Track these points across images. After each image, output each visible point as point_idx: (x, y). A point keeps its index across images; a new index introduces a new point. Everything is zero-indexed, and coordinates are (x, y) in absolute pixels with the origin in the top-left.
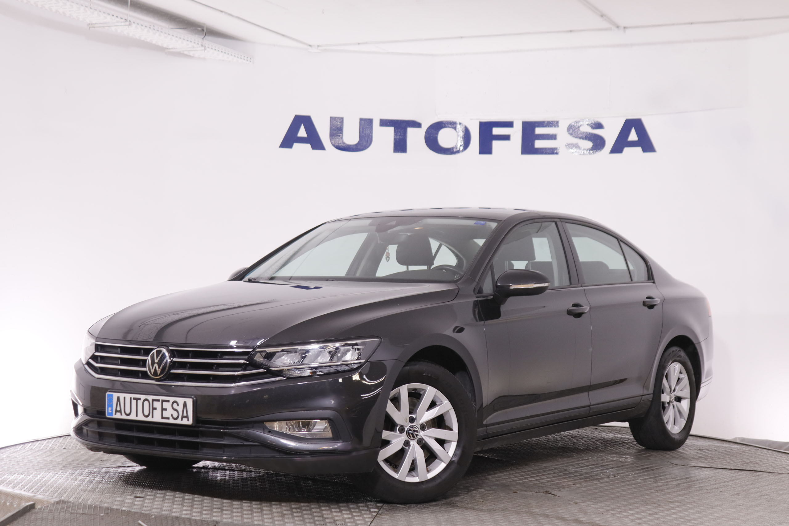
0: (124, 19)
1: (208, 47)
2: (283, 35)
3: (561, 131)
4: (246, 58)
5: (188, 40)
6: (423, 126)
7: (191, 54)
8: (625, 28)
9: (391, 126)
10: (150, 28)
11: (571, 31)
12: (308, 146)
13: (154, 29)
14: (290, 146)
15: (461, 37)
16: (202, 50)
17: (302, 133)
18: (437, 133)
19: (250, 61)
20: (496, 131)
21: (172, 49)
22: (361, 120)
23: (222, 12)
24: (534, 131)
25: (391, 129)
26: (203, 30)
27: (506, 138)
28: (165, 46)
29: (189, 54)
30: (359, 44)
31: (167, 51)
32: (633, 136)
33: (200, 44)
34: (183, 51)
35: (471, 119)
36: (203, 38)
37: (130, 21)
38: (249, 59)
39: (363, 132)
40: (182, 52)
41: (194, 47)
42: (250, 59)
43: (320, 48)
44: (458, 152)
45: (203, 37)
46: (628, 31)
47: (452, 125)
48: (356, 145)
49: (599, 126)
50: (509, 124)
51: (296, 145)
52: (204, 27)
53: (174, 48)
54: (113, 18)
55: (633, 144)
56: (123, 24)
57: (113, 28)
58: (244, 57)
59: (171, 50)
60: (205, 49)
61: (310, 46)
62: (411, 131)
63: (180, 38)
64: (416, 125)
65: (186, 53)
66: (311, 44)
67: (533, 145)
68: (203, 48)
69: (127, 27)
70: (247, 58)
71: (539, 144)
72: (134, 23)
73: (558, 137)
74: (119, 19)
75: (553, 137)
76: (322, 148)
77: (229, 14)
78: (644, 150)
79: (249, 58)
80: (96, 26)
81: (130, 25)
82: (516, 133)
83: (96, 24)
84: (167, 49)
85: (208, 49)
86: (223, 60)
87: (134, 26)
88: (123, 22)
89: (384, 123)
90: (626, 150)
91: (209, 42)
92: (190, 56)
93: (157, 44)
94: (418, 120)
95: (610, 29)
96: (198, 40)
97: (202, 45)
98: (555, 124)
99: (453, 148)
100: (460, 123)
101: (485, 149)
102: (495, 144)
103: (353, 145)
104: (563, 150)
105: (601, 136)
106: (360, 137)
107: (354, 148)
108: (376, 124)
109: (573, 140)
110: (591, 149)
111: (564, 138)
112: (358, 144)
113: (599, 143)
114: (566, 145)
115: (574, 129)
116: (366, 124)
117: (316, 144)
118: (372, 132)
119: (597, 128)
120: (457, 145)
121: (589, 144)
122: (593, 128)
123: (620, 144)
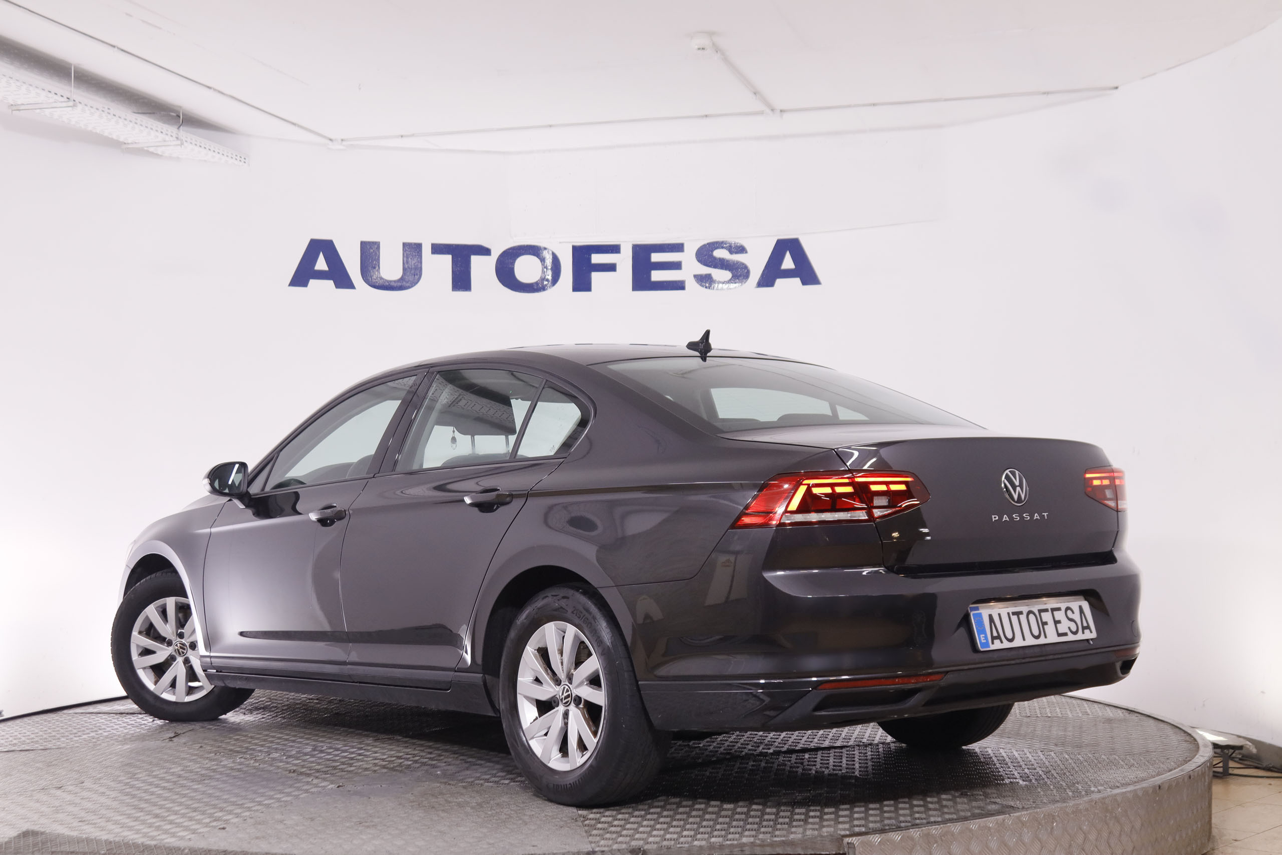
0: (65, 97)
1: (186, 141)
3: (688, 258)
4: (238, 158)
5: (157, 131)
6: (493, 252)
7: (159, 151)
8: (781, 111)
9: (448, 253)
10: (104, 110)
11: (706, 116)
12: (331, 283)
14: (304, 284)
15: (550, 126)
16: (178, 145)
17: (321, 264)
18: (513, 263)
19: (244, 162)
20: (596, 259)
21: (132, 143)
22: (404, 245)
23: (209, 88)
24: (649, 258)
25: (447, 259)
26: (178, 117)
27: (611, 268)
28: (121, 139)
29: (155, 152)
30: (402, 136)
31: (124, 146)
32: (788, 263)
33: (174, 135)
34: (148, 147)
35: (560, 243)
36: (179, 128)
37: (74, 101)
38: (243, 160)
39: (407, 262)
40: (146, 149)
41: (165, 141)
42: (245, 159)
43: (344, 143)
44: (543, 288)
45: (177, 127)
46: (785, 115)
47: (534, 250)
48: (399, 281)
49: (741, 250)
50: (614, 249)
51: (312, 282)
52: (180, 112)
53: (136, 143)
54: (50, 95)
55: (788, 274)
56: (64, 104)
57: (47, 112)
58: (236, 156)
59: (130, 146)
60: (182, 144)
61: (331, 140)
62: (475, 260)
63: (147, 127)
64: (484, 251)
65: (151, 149)
66: (332, 137)
67: (649, 276)
68: (179, 142)
69: (70, 108)
70: (241, 157)
71: (657, 276)
72: (80, 103)
73: (683, 265)
74: (58, 98)
75: (677, 266)
76: (350, 285)
77: (219, 92)
78: (804, 283)
79: (243, 158)
80: (22, 107)
81: (74, 106)
82: (624, 261)
83: (23, 104)
84: (125, 143)
85: (185, 144)
86: (205, 161)
87: (80, 107)
88: (64, 102)
89: (438, 249)
90: (779, 282)
91: (185, 133)
92: (157, 155)
93: (110, 137)
94: (486, 244)
95: (761, 113)
96: (171, 130)
97: (177, 138)
98: (678, 248)
99: (537, 283)
100: (545, 249)
101: (582, 284)
102: (595, 276)
103: (395, 281)
104: (691, 284)
105: (743, 264)
106: (404, 269)
107: (395, 285)
108: (426, 250)
109: (704, 270)
110: (730, 282)
111: (691, 267)
112: (402, 279)
113: (740, 273)
114: (695, 276)
115: (705, 255)
116: (412, 250)
117: (342, 280)
118: (421, 263)
119: (736, 253)
120: (543, 279)
121: (727, 275)
122: (731, 252)
123: (771, 275)
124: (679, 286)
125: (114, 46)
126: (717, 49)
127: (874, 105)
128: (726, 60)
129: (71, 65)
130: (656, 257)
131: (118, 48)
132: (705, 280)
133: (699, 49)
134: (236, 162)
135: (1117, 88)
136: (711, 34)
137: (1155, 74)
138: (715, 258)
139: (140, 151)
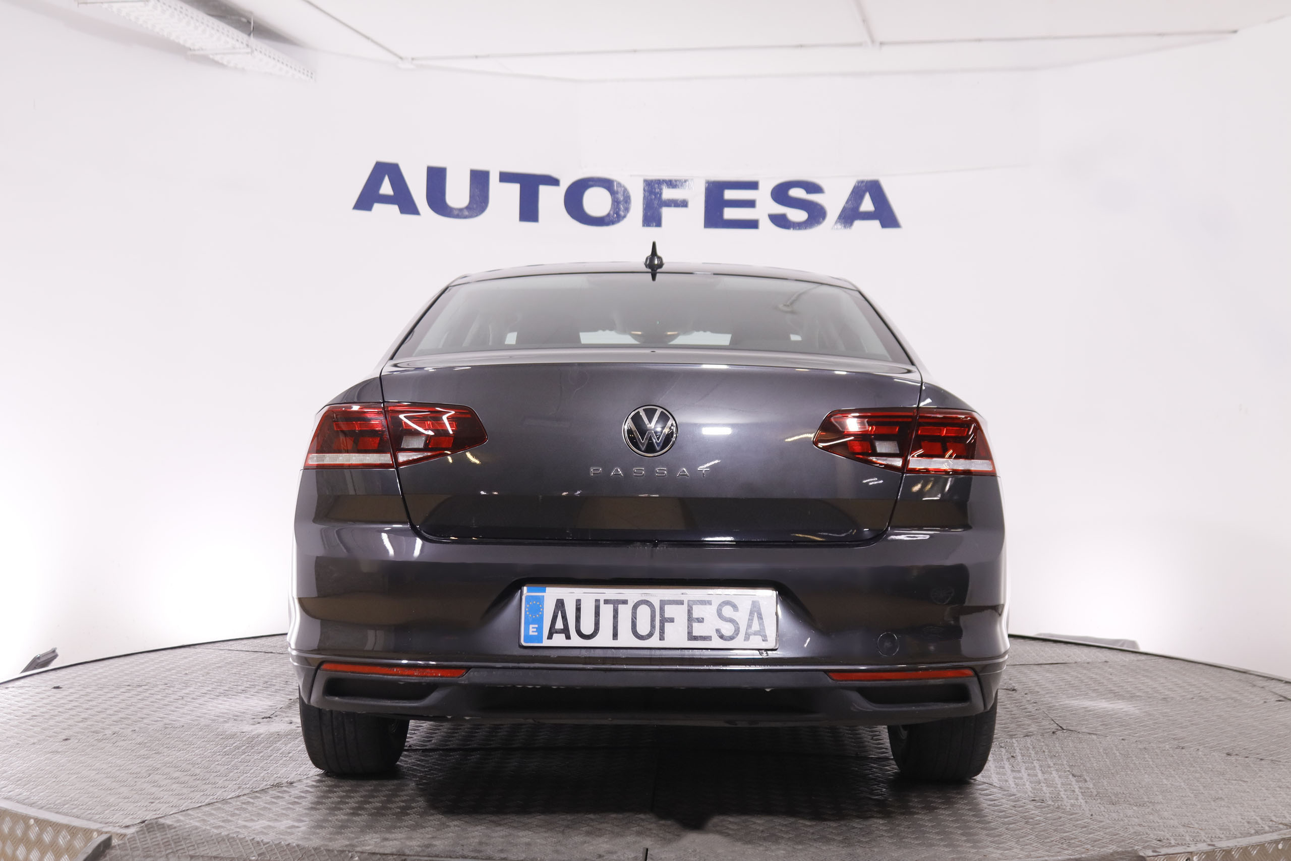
1: (256, 50)
2: (368, 38)
3: (763, 197)
4: (305, 72)
5: (228, 36)
6: (561, 183)
7: (224, 60)
8: (882, 44)
9: (516, 182)
10: (175, 9)
11: (801, 46)
12: (395, 208)
13: (181, 12)
14: (369, 208)
15: (635, 51)
16: (248, 53)
17: (386, 188)
18: (582, 195)
19: (311, 77)
20: (667, 193)
21: (199, 50)
22: (472, 172)
24: (722, 195)
25: (515, 189)
26: (250, 23)
27: (684, 204)
28: (188, 45)
29: (220, 61)
30: (476, 57)
31: (190, 53)
32: (867, 205)
33: (245, 43)
34: (214, 55)
35: (631, 176)
36: (250, 37)
38: (309, 74)
39: (475, 190)
40: (211, 56)
41: (234, 48)
42: (312, 73)
43: (414, 62)
44: (613, 223)
45: (248, 35)
46: (884, 48)
47: (606, 184)
49: (817, 189)
51: (377, 206)
52: (250, 19)
53: (202, 49)
55: (867, 216)
57: (116, 6)
58: (304, 69)
59: (197, 53)
60: (252, 52)
61: (401, 58)
62: (544, 191)
64: (553, 182)
65: (218, 58)
66: (401, 55)
67: (722, 213)
68: (249, 50)
70: (308, 71)
71: (730, 213)
73: (758, 204)
75: (751, 204)
76: (414, 210)
78: (884, 225)
82: (696, 197)
84: (190, 49)
85: (256, 53)
89: (506, 177)
90: (858, 224)
91: (253, 41)
92: (221, 64)
93: (177, 41)
94: (555, 174)
95: (860, 45)
96: (242, 36)
97: (247, 45)
98: (753, 185)
99: (607, 216)
100: (615, 182)
101: (652, 218)
103: (461, 209)
104: (765, 224)
105: (820, 204)
106: (471, 196)
107: (461, 212)
108: (494, 179)
109: (779, 209)
110: (806, 223)
111: (766, 206)
112: (467, 208)
113: (816, 214)
114: (769, 215)
115: (781, 193)
116: (479, 180)
117: (407, 206)
118: (488, 190)
119: (813, 192)
120: (613, 212)
121: (802, 216)
122: (808, 192)
123: (850, 215)
124: (752, 224)
127: (979, 40)
130: (729, 194)
132: (780, 221)
134: (304, 77)
135: (1236, 31)
138: (792, 197)
139: (205, 59)
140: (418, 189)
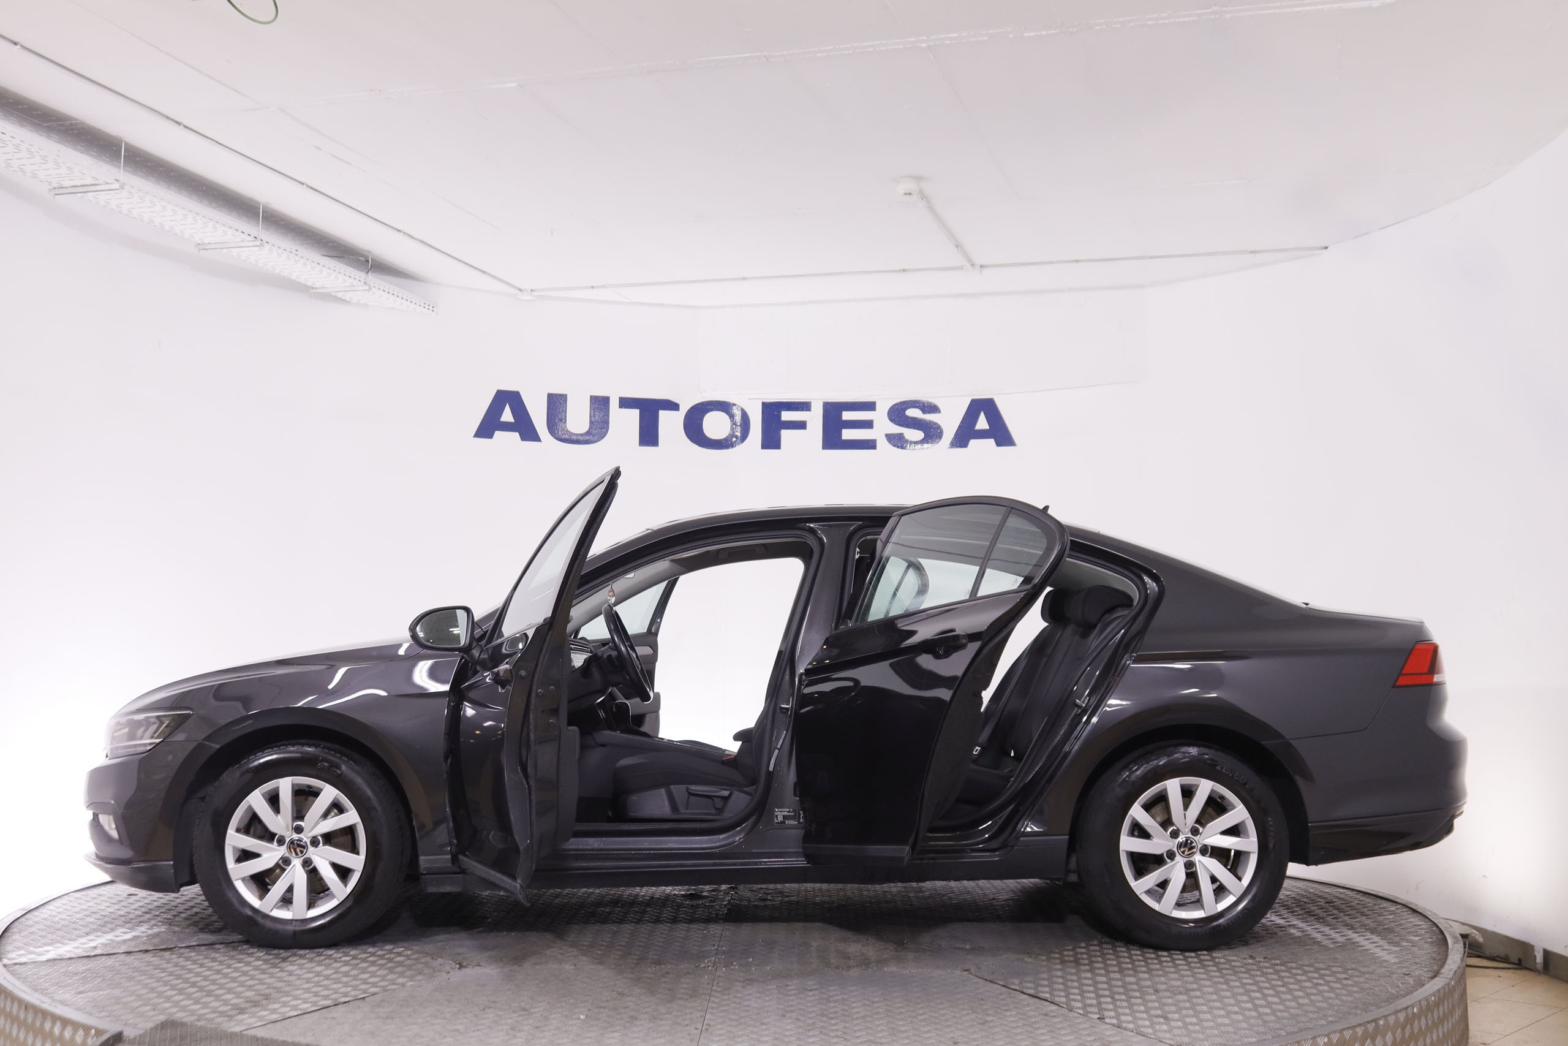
0: (252, 236)
1: (374, 287)
3: (880, 418)
4: (426, 306)
5: (344, 275)
6: (681, 407)
7: (347, 297)
8: (981, 266)
9: (636, 407)
10: (291, 252)
11: (904, 270)
12: (516, 435)
14: (490, 436)
15: (744, 279)
16: (364, 289)
17: (507, 416)
18: (702, 419)
19: (433, 311)
20: (786, 416)
21: (319, 288)
22: (591, 397)
23: (399, 231)
24: (841, 416)
25: (636, 413)
26: (367, 261)
27: (801, 425)
28: (309, 284)
29: (343, 298)
30: (592, 287)
31: (312, 291)
32: (982, 423)
33: (362, 281)
34: (336, 292)
35: (750, 399)
36: (367, 273)
37: (261, 240)
38: (431, 308)
39: (595, 416)
40: (333, 294)
41: (354, 285)
42: (433, 307)
43: (534, 293)
44: (732, 445)
46: (985, 271)
47: (724, 407)
48: (585, 434)
49: (933, 409)
50: (805, 406)
51: (498, 434)
52: (368, 258)
53: (323, 287)
54: (237, 233)
55: (982, 435)
56: (251, 244)
57: (235, 251)
58: (425, 303)
59: (318, 291)
60: (370, 289)
61: (520, 290)
62: (662, 414)
63: (334, 270)
64: (673, 406)
65: (339, 295)
66: (520, 287)
67: (840, 435)
68: (367, 287)
69: (257, 248)
70: (429, 305)
71: (847, 434)
72: (267, 243)
73: (875, 424)
74: (245, 237)
75: (868, 424)
76: (535, 438)
78: (999, 444)
79: (431, 306)
80: (209, 246)
81: (262, 246)
82: (815, 419)
83: (210, 243)
84: (313, 288)
85: (374, 289)
86: (393, 308)
87: (267, 246)
88: (251, 241)
89: (625, 403)
90: (973, 443)
91: (372, 278)
92: (345, 301)
93: (298, 280)
94: (674, 399)
95: (961, 268)
96: (360, 275)
97: (365, 283)
98: (870, 406)
99: (726, 439)
100: (735, 405)
101: (771, 441)
102: (785, 434)
103: (581, 435)
104: (882, 443)
105: (936, 424)
106: (591, 422)
107: (581, 438)
108: (614, 404)
109: (896, 429)
110: (922, 442)
111: (883, 426)
112: (588, 433)
113: (932, 433)
114: (887, 435)
115: (897, 414)
116: (600, 404)
117: (528, 433)
118: (608, 416)
119: (929, 412)
120: (732, 435)
121: (919, 435)
122: (924, 412)
123: (965, 435)
124: (870, 445)
125: (303, 184)
126: (923, 196)
127: (1077, 261)
128: (931, 209)
129: (260, 204)
130: (847, 416)
131: (307, 185)
132: (897, 441)
133: (905, 194)
134: (425, 311)
135: (1326, 248)
136: (918, 179)
137: (1367, 234)
138: (908, 417)
139: (329, 297)
140: (539, 416)
